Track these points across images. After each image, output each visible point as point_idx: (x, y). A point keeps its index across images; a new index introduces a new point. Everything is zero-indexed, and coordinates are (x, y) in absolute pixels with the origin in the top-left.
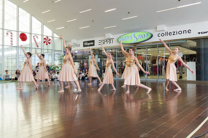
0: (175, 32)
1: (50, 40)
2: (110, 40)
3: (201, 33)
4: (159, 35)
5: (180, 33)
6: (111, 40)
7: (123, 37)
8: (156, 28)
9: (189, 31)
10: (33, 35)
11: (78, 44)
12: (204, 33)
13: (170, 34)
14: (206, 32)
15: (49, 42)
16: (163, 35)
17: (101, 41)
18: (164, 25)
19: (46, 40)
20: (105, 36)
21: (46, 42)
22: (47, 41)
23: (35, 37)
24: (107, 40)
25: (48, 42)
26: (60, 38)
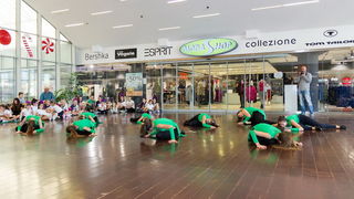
0: (272, 41)
1: (52, 44)
2: (165, 50)
4: (248, 45)
5: (280, 42)
6: (168, 49)
7: (191, 45)
8: (245, 33)
9: (293, 41)
10: (22, 35)
11: (105, 53)
13: (265, 44)
14: (317, 44)
15: (52, 48)
16: (254, 44)
17: (148, 51)
20: (157, 42)
22: (47, 46)
23: (27, 39)
24: (159, 50)
25: (48, 49)
26: (70, 43)
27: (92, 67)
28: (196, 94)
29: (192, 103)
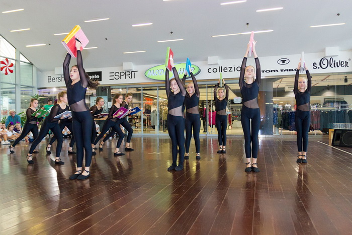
0: (231, 68)
1: (12, 65)
2: (130, 73)
3: (266, 71)
4: (210, 71)
6: (133, 73)
7: (155, 69)
8: (206, 60)
12: (270, 71)
13: (225, 70)
14: (272, 71)
15: (11, 68)
16: (215, 70)
17: (114, 74)
18: (217, 57)
19: (5, 65)
20: (122, 65)
21: (5, 69)
22: (6, 67)
24: (125, 73)
25: (8, 70)
26: (31, 64)
27: (55, 90)
28: (161, 119)
29: (157, 127)
